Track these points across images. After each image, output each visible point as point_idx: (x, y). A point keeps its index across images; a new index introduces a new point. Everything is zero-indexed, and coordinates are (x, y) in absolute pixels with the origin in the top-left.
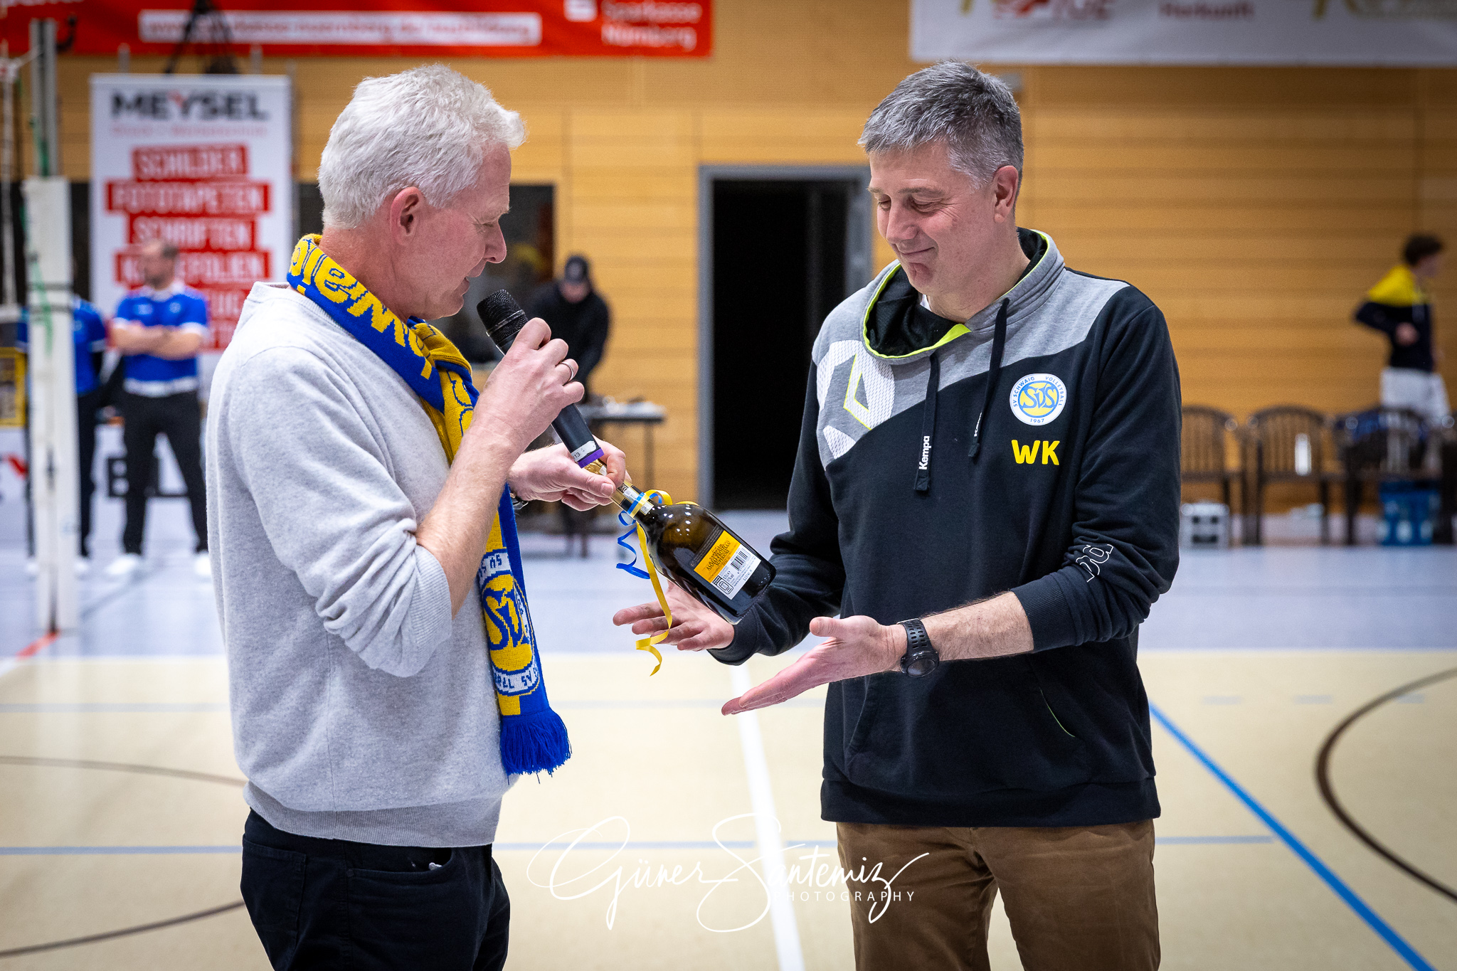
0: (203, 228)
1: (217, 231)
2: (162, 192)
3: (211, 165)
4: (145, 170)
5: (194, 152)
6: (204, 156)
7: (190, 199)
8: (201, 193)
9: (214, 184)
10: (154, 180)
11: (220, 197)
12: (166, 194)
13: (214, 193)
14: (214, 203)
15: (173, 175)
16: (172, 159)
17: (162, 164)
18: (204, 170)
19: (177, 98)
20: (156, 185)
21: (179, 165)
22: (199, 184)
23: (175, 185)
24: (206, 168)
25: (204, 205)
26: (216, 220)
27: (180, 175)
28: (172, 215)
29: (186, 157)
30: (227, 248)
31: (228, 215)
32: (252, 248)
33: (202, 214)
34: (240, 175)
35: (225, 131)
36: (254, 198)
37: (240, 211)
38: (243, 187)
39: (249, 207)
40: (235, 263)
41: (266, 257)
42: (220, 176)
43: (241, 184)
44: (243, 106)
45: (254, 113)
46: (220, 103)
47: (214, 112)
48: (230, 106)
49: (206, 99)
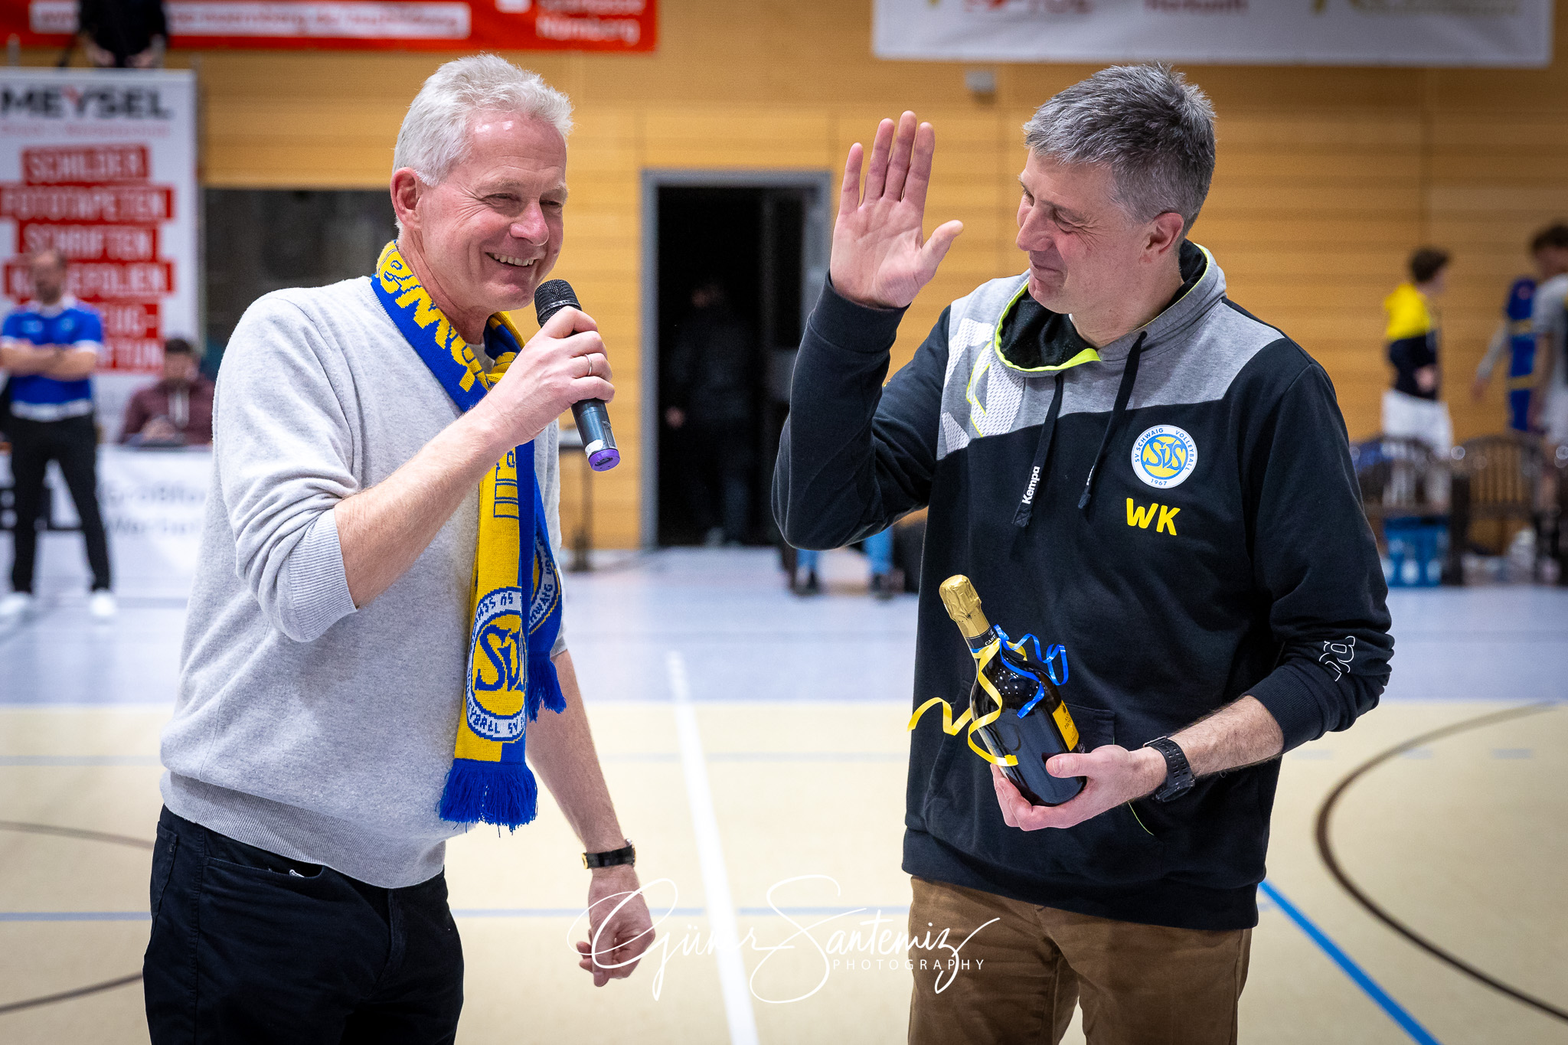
0: (100, 237)
1: (115, 240)
2: (55, 197)
3: (109, 167)
4: (37, 173)
5: (90, 153)
6: (102, 158)
7: (85, 205)
8: (97, 198)
9: (112, 188)
10: (46, 184)
11: (118, 203)
12: (60, 201)
13: (112, 198)
14: (112, 209)
15: (68, 179)
16: (66, 160)
17: (54, 166)
18: (101, 173)
19: (71, 95)
20: (49, 189)
21: (73, 167)
22: (95, 188)
23: (70, 189)
24: (103, 170)
25: (101, 211)
26: (113, 228)
27: (75, 179)
28: (66, 222)
29: (82, 159)
30: (127, 257)
31: (127, 222)
32: (153, 259)
33: (99, 221)
34: (141, 179)
35: (124, 131)
36: (156, 204)
37: (141, 219)
38: (145, 193)
39: (150, 215)
40: (135, 274)
41: (168, 269)
42: (119, 179)
43: (142, 188)
44: (144, 104)
45: (156, 111)
46: (118, 99)
47: (112, 110)
48: (129, 104)
49: (103, 96)
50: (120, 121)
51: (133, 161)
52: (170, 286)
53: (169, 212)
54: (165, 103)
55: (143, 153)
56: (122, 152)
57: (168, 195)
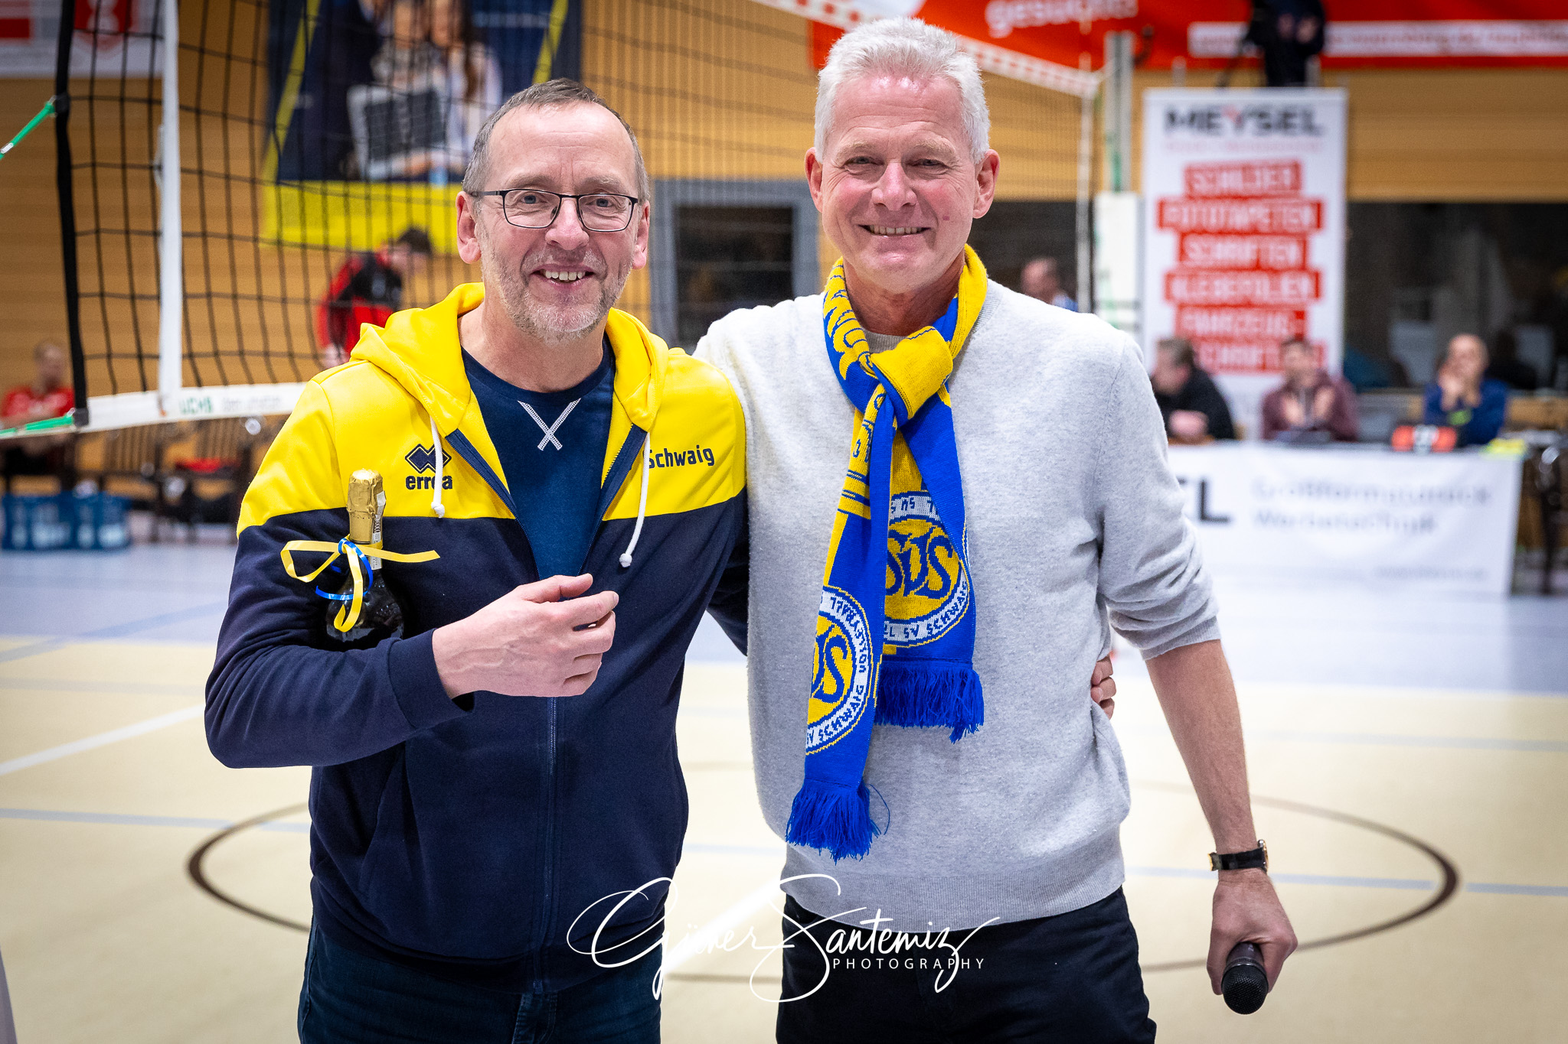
0: (1255, 247)
1: (1268, 250)
2: (1213, 211)
3: (1264, 181)
4: (1197, 186)
5: (1247, 169)
6: (1258, 173)
7: (1241, 216)
8: (1252, 210)
9: (1266, 201)
10: (1205, 198)
11: (1271, 215)
12: (1218, 213)
13: (1267, 211)
14: (1266, 221)
15: (1225, 192)
16: (1225, 175)
17: (1213, 181)
18: (1257, 187)
19: (1229, 114)
20: (1209, 203)
21: (1231, 182)
22: (1252, 201)
23: (1227, 202)
24: (1258, 184)
25: (1256, 223)
26: (1267, 238)
27: (1233, 193)
28: (1223, 233)
29: (1239, 175)
30: (1278, 267)
31: (1279, 232)
32: (1303, 267)
33: (1253, 232)
34: (1293, 192)
35: (1279, 147)
36: (1307, 216)
37: (1292, 230)
38: (1296, 205)
39: (1300, 225)
40: (1286, 282)
41: (1316, 277)
42: (1273, 192)
43: (1294, 201)
44: (1297, 121)
45: (1310, 128)
46: (1274, 118)
47: (1268, 126)
48: (1285, 121)
49: (1262, 115)
50: (1276, 138)
51: (1287, 176)
52: (1317, 292)
53: (1319, 223)
54: (1318, 120)
55: (1296, 168)
56: (1276, 167)
57: (1318, 207)
